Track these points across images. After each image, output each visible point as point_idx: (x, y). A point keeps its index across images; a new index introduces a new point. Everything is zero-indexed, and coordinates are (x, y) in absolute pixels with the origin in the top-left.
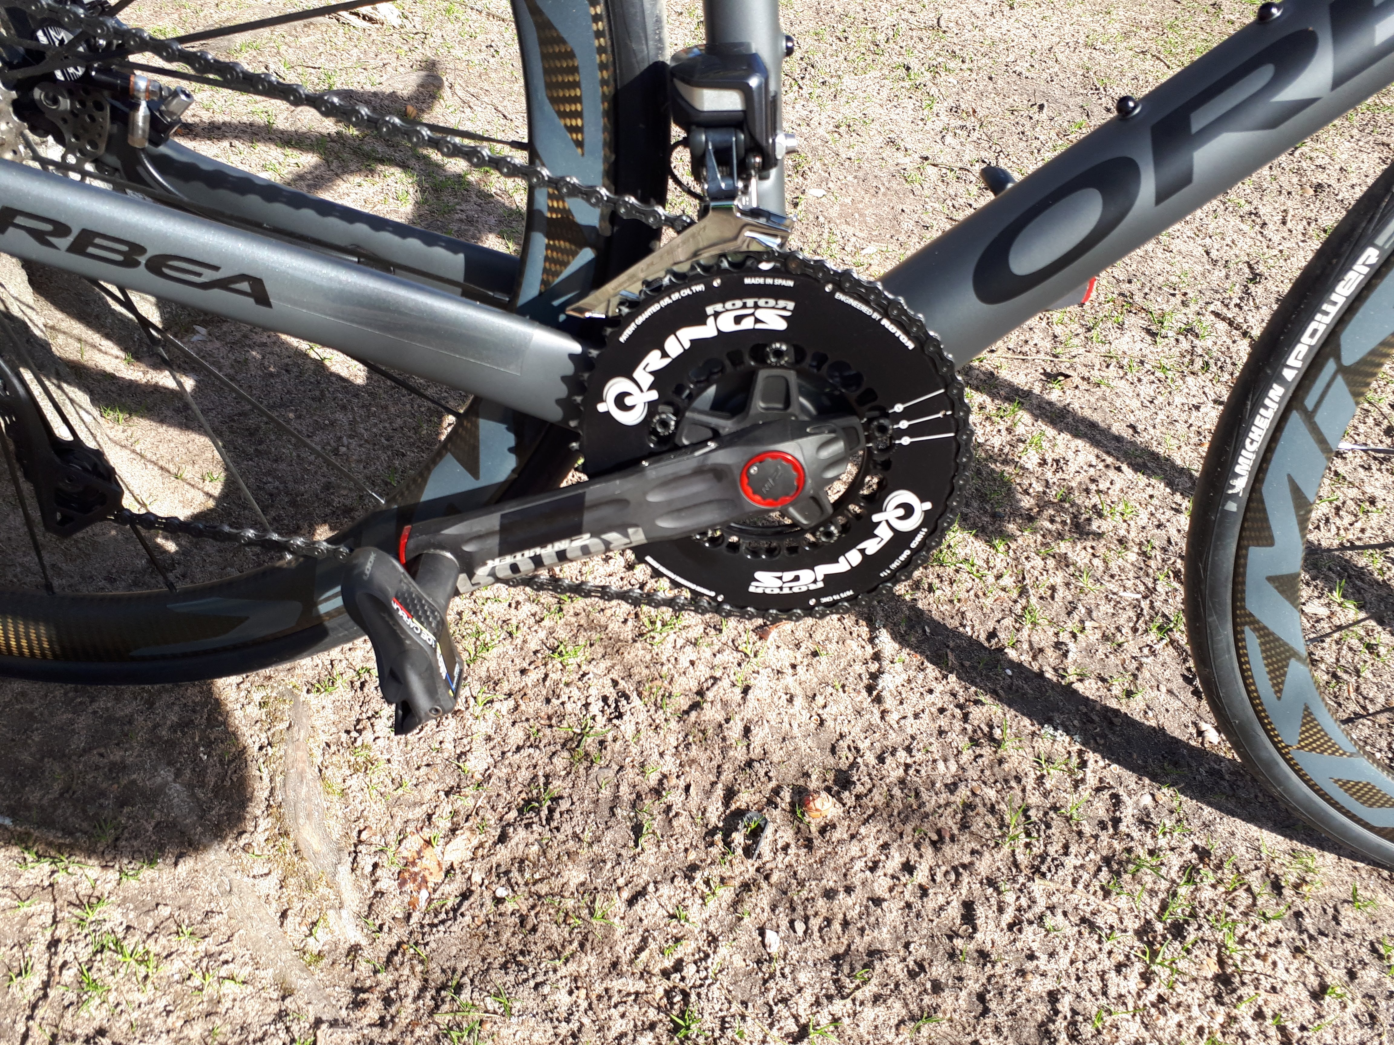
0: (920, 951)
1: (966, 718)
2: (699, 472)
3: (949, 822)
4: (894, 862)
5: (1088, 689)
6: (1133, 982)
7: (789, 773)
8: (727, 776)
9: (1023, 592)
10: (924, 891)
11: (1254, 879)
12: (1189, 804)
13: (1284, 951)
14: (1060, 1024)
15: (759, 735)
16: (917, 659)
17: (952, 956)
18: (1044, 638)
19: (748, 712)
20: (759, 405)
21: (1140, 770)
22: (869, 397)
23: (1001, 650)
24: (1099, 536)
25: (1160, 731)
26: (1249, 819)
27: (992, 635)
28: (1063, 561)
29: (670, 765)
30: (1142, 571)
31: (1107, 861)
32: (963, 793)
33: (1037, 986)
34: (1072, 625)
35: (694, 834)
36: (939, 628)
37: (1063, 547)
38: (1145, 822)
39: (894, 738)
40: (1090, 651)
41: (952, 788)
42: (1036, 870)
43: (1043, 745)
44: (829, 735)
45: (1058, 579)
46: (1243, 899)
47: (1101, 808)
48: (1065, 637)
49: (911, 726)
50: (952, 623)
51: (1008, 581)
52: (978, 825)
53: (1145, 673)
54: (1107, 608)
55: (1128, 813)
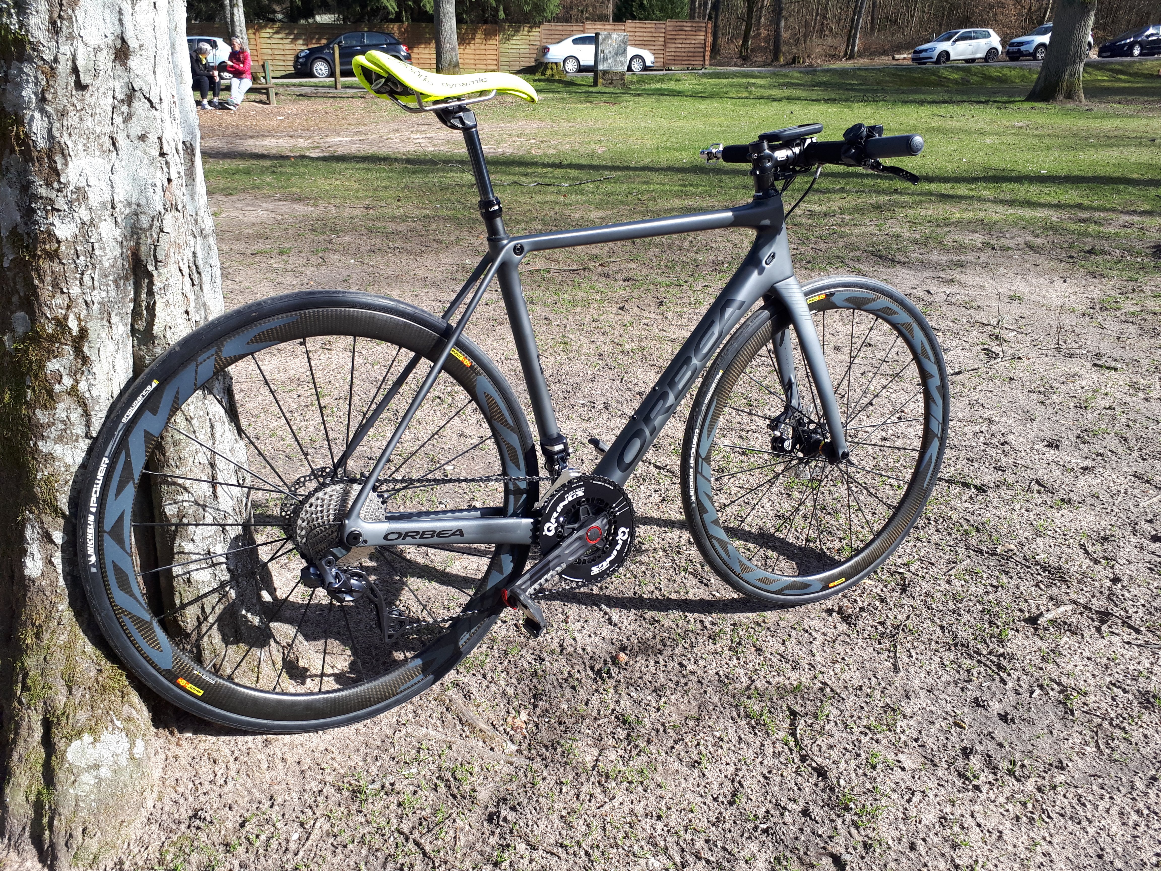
0: (675, 679)
1: (644, 619)
2: (576, 540)
3: (660, 646)
4: (652, 663)
5: (674, 596)
6: (735, 662)
7: (604, 655)
8: (587, 664)
9: (635, 577)
10: (666, 666)
11: (752, 625)
12: (723, 615)
13: (769, 638)
14: (723, 677)
15: (589, 649)
16: (618, 610)
17: (684, 676)
18: (651, 588)
19: (580, 644)
20: (582, 517)
21: (703, 612)
22: (607, 504)
23: (641, 596)
24: (647, 550)
25: (701, 599)
26: (742, 612)
27: (635, 593)
28: (641, 563)
29: (568, 668)
30: (667, 556)
31: (710, 637)
32: (658, 637)
33: (711, 673)
34: (656, 580)
35: (589, 682)
36: (617, 598)
37: (638, 558)
38: (713, 624)
39: (628, 633)
40: (667, 586)
41: (654, 638)
42: (692, 647)
43: (672, 617)
44: (608, 640)
45: (643, 568)
46: (752, 631)
47: (700, 626)
48: (657, 585)
49: (631, 628)
50: (620, 595)
51: (628, 576)
52: (668, 643)
53: (688, 585)
54: (663, 571)
55: (707, 624)
